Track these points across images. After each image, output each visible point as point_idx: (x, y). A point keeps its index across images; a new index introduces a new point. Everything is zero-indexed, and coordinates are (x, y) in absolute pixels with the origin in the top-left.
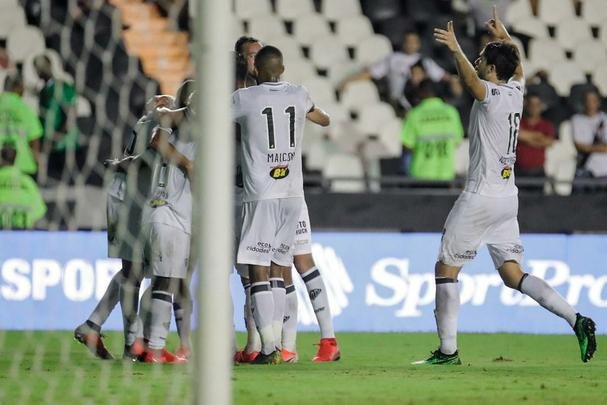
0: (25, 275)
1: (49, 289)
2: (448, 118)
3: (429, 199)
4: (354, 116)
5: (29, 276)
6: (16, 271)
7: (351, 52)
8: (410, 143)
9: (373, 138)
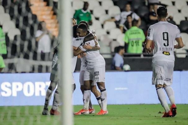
0: (9, 88)
1: (18, 92)
2: (139, 33)
3: (134, 60)
4: (108, 33)
5: (11, 88)
6: (6, 86)
7: (107, 12)
8: (127, 42)
9: (115, 40)
